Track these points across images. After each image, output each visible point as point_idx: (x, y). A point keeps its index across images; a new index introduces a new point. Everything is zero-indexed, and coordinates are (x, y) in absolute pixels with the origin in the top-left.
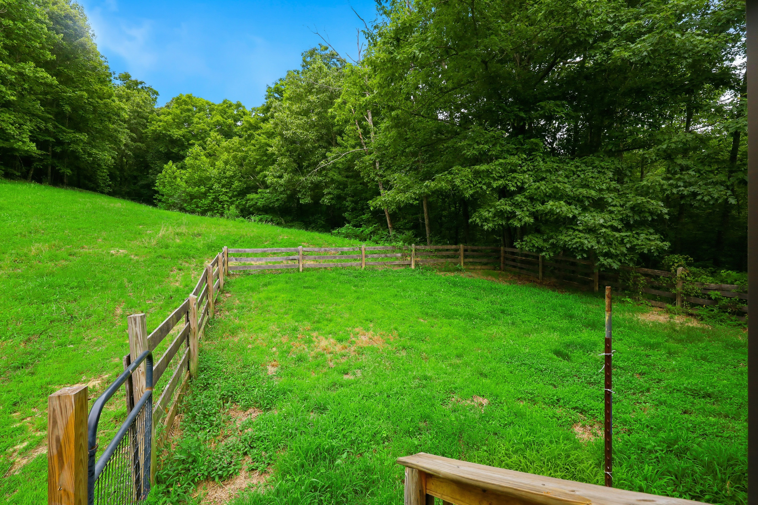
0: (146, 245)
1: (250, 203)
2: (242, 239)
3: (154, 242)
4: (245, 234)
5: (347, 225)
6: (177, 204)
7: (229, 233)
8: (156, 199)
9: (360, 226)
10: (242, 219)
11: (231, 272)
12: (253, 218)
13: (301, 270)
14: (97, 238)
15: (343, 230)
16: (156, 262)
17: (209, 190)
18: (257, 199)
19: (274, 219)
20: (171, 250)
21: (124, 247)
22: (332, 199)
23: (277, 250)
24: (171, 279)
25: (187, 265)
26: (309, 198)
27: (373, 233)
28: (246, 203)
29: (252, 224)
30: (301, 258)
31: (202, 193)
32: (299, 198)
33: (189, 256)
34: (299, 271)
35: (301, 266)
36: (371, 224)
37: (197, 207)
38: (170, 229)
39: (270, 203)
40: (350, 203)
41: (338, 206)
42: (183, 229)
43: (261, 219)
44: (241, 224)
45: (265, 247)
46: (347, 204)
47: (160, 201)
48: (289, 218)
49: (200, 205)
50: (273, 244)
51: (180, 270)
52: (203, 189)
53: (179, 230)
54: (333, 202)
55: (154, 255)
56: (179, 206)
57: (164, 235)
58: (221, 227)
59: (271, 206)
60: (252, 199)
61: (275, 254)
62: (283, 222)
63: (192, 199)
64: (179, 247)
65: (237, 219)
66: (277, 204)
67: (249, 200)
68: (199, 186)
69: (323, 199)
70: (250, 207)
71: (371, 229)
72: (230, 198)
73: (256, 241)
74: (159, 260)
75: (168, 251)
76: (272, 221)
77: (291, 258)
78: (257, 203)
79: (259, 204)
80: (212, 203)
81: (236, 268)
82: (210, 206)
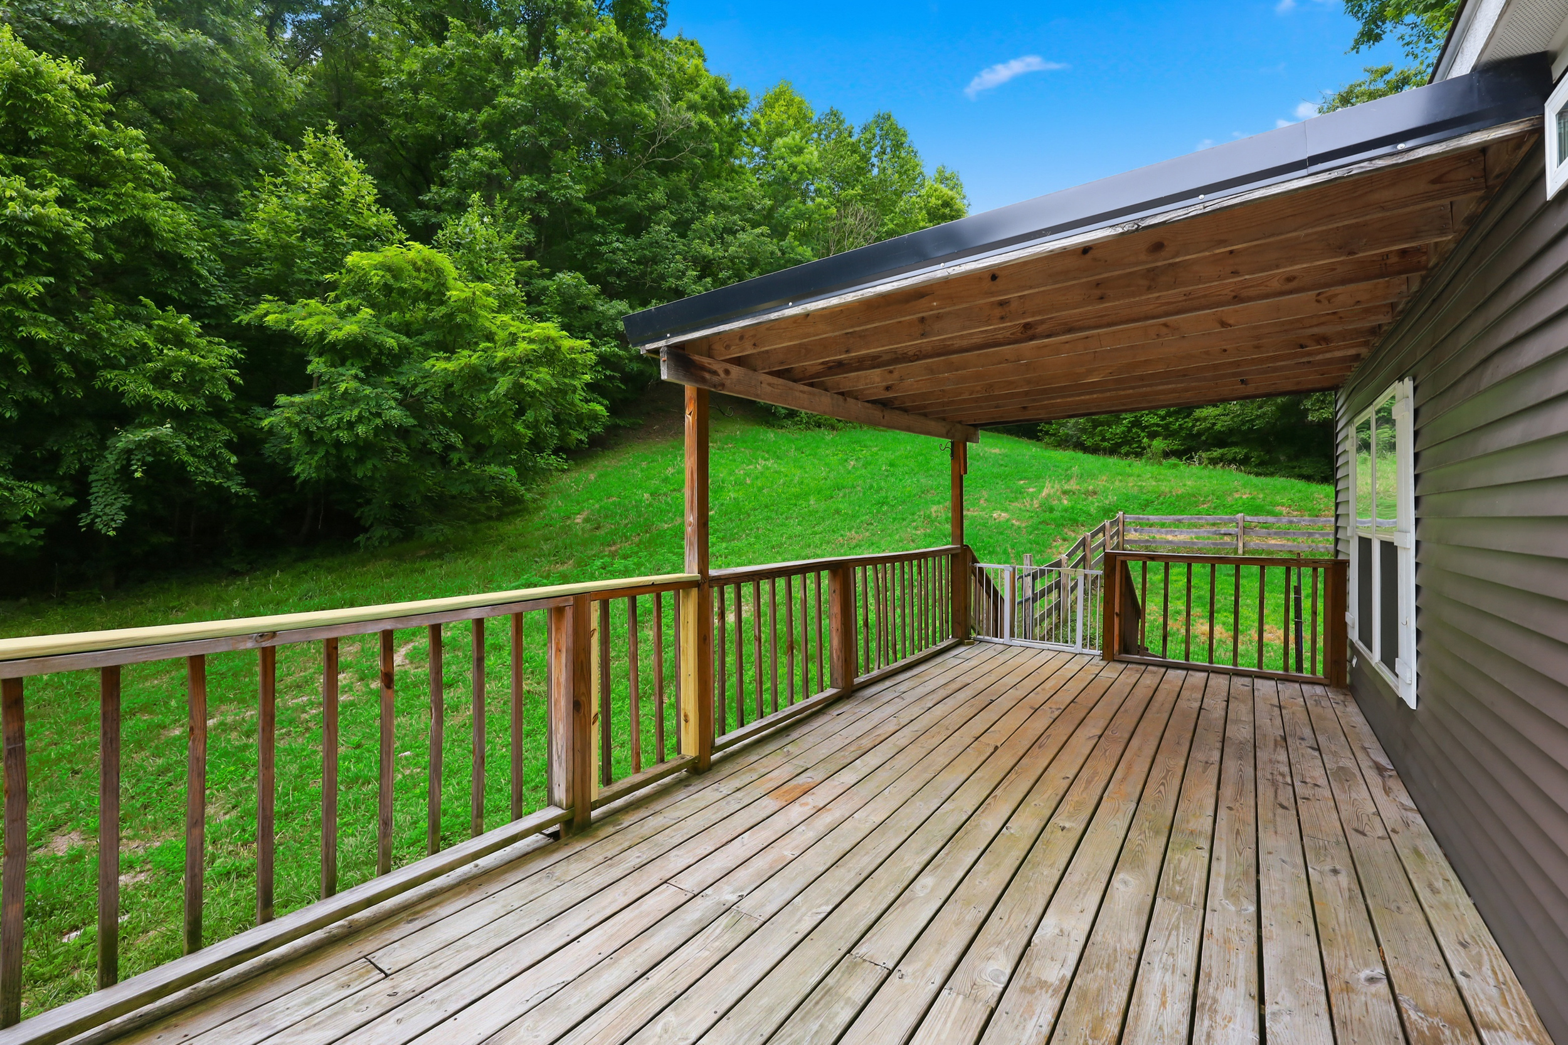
0: (1028, 507)
1: (1201, 426)
3: (1036, 504)
6: (1072, 436)
7: (1141, 488)
8: (1041, 431)
10: (1175, 461)
11: (1128, 547)
12: (1197, 457)
13: (1240, 551)
14: (979, 499)
16: (1038, 529)
18: (1216, 417)
20: (1056, 514)
21: (1006, 510)
24: (1054, 550)
25: (1073, 535)
28: (1194, 426)
29: (1195, 468)
30: (1240, 533)
32: (1307, 409)
34: (1236, 553)
35: (1240, 545)
37: (1104, 439)
38: (1057, 486)
42: (1073, 485)
43: (1223, 455)
44: (1170, 471)
47: (1047, 433)
49: (1108, 435)
51: (1065, 540)
53: (1066, 487)
55: (1036, 520)
56: (1075, 439)
57: (1049, 495)
58: (1131, 479)
59: (1244, 428)
60: (1205, 419)
63: (1095, 427)
64: (1066, 511)
65: (1164, 462)
66: (1258, 424)
67: (1197, 420)
70: (1201, 433)
72: (1163, 418)
73: (1186, 502)
74: (1041, 526)
75: (1052, 515)
76: (1245, 460)
78: (1214, 424)
79: (1218, 427)
80: (1129, 430)
81: (1135, 542)
82: (1126, 436)
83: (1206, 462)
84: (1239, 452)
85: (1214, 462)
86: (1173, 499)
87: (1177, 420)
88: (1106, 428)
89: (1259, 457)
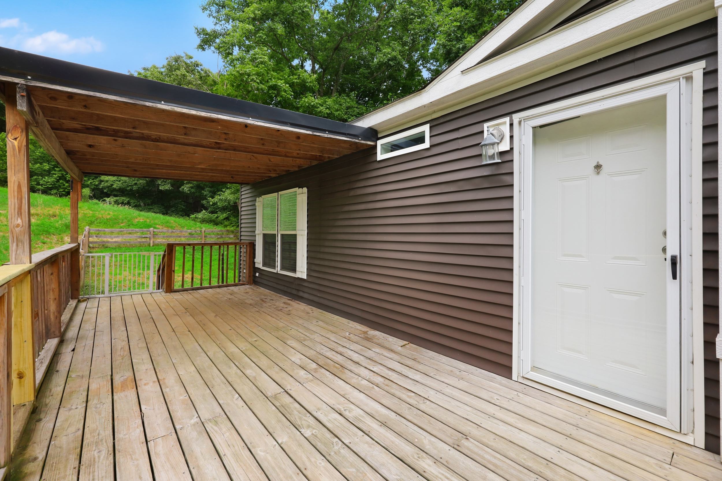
1: (104, 184)
2: (98, 221)
4: (101, 216)
5: (204, 211)
9: (216, 213)
10: (97, 201)
11: (91, 245)
12: (108, 200)
13: (151, 245)
15: (200, 215)
17: (53, 168)
18: (114, 182)
19: (132, 201)
22: (192, 188)
23: (132, 230)
25: (49, 240)
26: (169, 186)
27: (227, 219)
28: (100, 184)
29: (107, 206)
30: (152, 237)
31: (45, 170)
32: (159, 185)
33: (49, 233)
34: (150, 246)
35: (152, 242)
36: (226, 211)
37: (38, 184)
39: (128, 186)
40: (208, 193)
41: (197, 194)
43: (117, 200)
44: (96, 206)
45: (121, 228)
46: (205, 193)
48: (149, 201)
49: (41, 182)
50: (129, 226)
51: (44, 243)
52: (46, 167)
54: (193, 190)
59: (128, 189)
60: (107, 181)
61: (130, 233)
62: (142, 204)
65: (90, 201)
66: (135, 188)
67: (103, 181)
68: (41, 164)
69: (183, 187)
70: (104, 188)
71: (225, 215)
73: (113, 222)
76: (128, 203)
77: (143, 236)
78: (112, 185)
79: (114, 186)
80: (58, 181)
81: (96, 242)
82: (55, 184)
83: (113, 203)
84: (126, 199)
85: (117, 203)
86: (105, 221)
87: (89, 180)
88: (40, 177)
89: (134, 203)
